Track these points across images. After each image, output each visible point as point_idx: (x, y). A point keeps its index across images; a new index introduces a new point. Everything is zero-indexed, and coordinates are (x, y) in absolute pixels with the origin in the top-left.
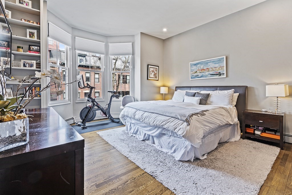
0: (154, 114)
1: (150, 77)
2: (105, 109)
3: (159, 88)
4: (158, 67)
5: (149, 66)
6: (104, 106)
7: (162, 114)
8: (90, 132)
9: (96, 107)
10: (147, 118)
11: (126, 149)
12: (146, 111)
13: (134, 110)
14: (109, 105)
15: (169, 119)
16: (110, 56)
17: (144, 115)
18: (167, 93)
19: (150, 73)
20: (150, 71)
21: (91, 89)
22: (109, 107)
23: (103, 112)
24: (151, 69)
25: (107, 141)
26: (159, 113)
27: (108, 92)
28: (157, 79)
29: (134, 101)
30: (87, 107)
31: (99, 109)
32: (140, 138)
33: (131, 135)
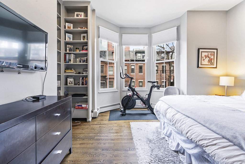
0: (189, 119)
1: (201, 65)
2: (145, 99)
3: (218, 77)
4: (217, 49)
5: (201, 50)
6: (144, 95)
7: (202, 123)
8: (125, 121)
9: (135, 96)
10: (179, 122)
11: (146, 157)
12: (179, 111)
13: (166, 107)
14: (150, 95)
15: (217, 139)
16: (154, 47)
17: (176, 115)
18: (233, 85)
19: (202, 59)
20: (203, 56)
21: (131, 79)
22: (149, 97)
23: (143, 102)
24: (204, 54)
25: (133, 136)
26: (198, 121)
27: (148, 82)
28: (215, 66)
29: (178, 93)
30: (127, 96)
31: (138, 98)
32: (172, 146)
33: (163, 136)
